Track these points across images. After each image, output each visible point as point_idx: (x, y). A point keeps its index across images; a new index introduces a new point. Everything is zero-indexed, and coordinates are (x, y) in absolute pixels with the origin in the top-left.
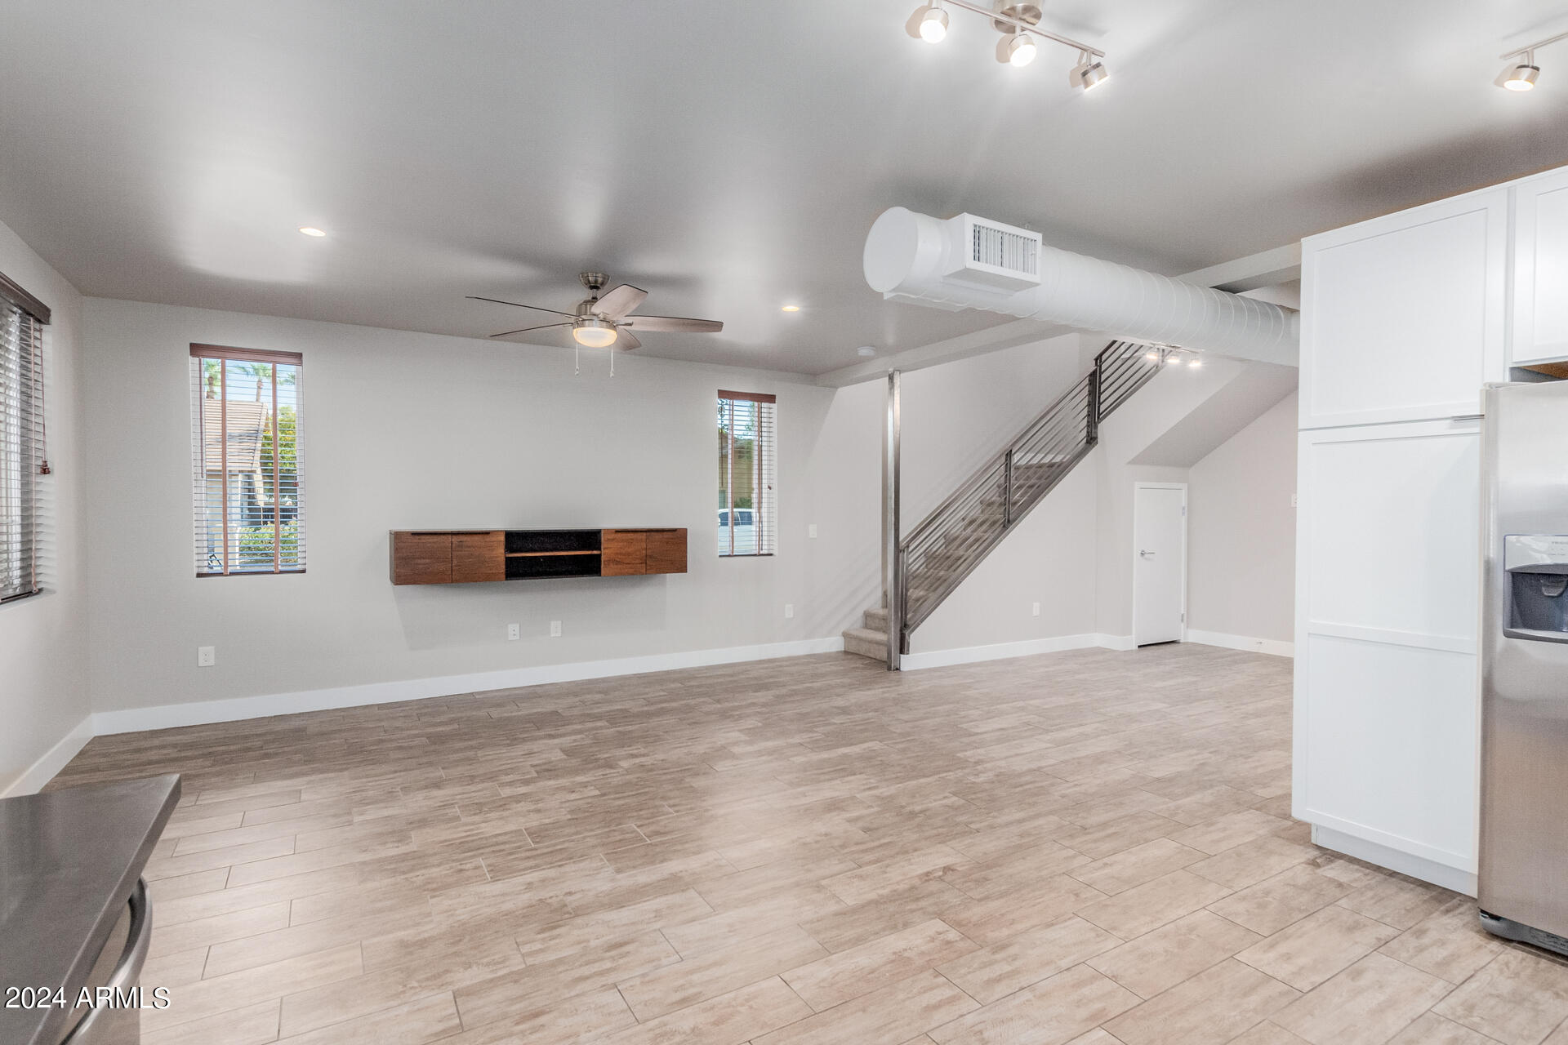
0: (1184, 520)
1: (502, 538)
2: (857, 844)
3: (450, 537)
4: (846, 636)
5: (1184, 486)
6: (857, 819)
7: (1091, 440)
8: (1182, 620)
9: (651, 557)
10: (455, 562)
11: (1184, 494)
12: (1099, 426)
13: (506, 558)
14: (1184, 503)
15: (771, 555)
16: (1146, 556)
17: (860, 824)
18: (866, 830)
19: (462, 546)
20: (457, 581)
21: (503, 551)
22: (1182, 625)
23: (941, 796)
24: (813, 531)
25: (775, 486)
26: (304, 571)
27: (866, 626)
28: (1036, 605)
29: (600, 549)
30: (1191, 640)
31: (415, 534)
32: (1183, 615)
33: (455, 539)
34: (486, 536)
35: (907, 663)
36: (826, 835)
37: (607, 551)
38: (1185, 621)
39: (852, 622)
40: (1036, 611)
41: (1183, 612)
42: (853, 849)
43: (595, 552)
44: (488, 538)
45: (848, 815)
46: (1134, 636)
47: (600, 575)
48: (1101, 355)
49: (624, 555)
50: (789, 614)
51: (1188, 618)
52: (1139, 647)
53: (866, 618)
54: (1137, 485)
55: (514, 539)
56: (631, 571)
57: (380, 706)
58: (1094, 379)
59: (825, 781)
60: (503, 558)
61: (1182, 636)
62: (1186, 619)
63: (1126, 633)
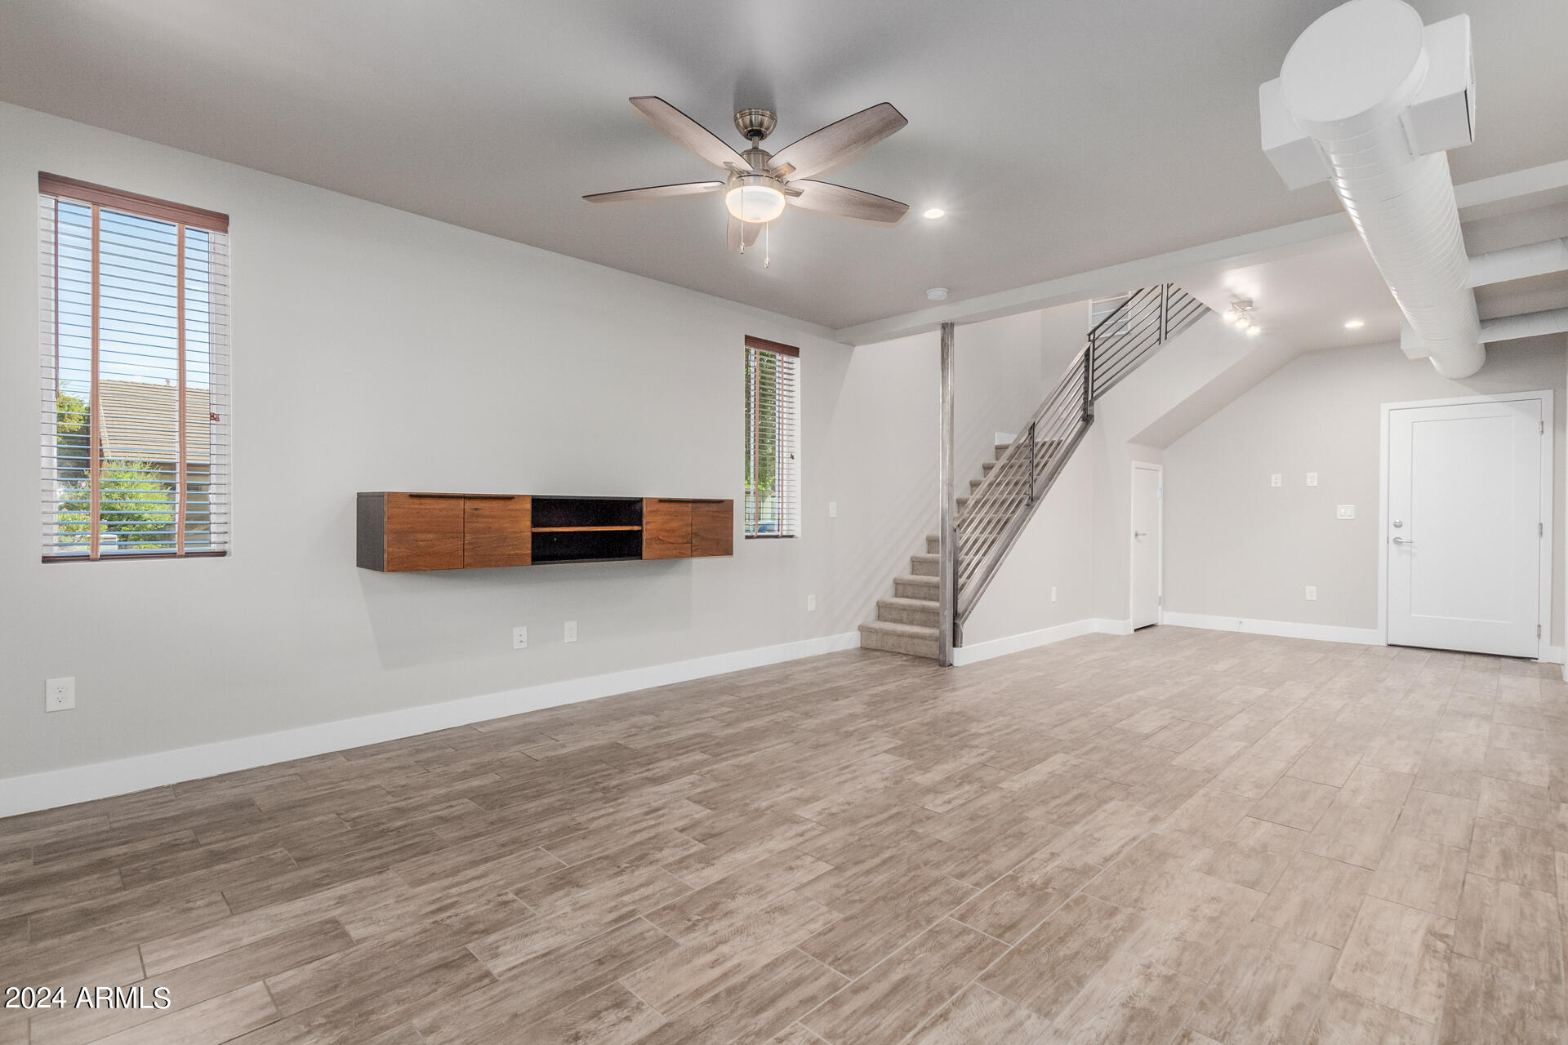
0: (1160, 501)
1: (529, 506)
3: (461, 502)
4: (863, 629)
5: (1161, 467)
7: (1087, 419)
8: (1159, 603)
9: (696, 534)
10: (468, 538)
11: (1160, 474)
12: (1094, 404)
13: (533, 534)
14: (1160, 484)
15: (791, 537)
16: (1138, 537)
19: (478, 516)
20: (470, 565)
21: (529, 523)
22: (1160, 607)
24: (832, 509)
25: (798, 456)
26: (223, 554)
27: (879, 618)
28: (1054, 590)
29: (640, 524)
30: (1166, 622)
31: (413, 496)
32: (1160, 597)
33: (469, 505)
34: (508, 502)
35: (961, 657)
37: (649, 527)
38: (1162, 603)
39: (867, 615)
40: (1054, 596)
41: (1160, 594)
43: (636, 528)
44: (512, 505)
46: (1131, 620)
47: (641, 558)
48: (1094, 331)
49: (668, 531)
50: (811, 607)
51: (1164, 599)
52: (1135, 630)
53: (879, 609)
54: (1134, 464)
55: (543, 507)
56: (675, 552)
57: (348, 754)
58: (1089, 355)
60: (530, 534)
61: (1160, 619)
62: (1162, 601)
63: (1125, 616)
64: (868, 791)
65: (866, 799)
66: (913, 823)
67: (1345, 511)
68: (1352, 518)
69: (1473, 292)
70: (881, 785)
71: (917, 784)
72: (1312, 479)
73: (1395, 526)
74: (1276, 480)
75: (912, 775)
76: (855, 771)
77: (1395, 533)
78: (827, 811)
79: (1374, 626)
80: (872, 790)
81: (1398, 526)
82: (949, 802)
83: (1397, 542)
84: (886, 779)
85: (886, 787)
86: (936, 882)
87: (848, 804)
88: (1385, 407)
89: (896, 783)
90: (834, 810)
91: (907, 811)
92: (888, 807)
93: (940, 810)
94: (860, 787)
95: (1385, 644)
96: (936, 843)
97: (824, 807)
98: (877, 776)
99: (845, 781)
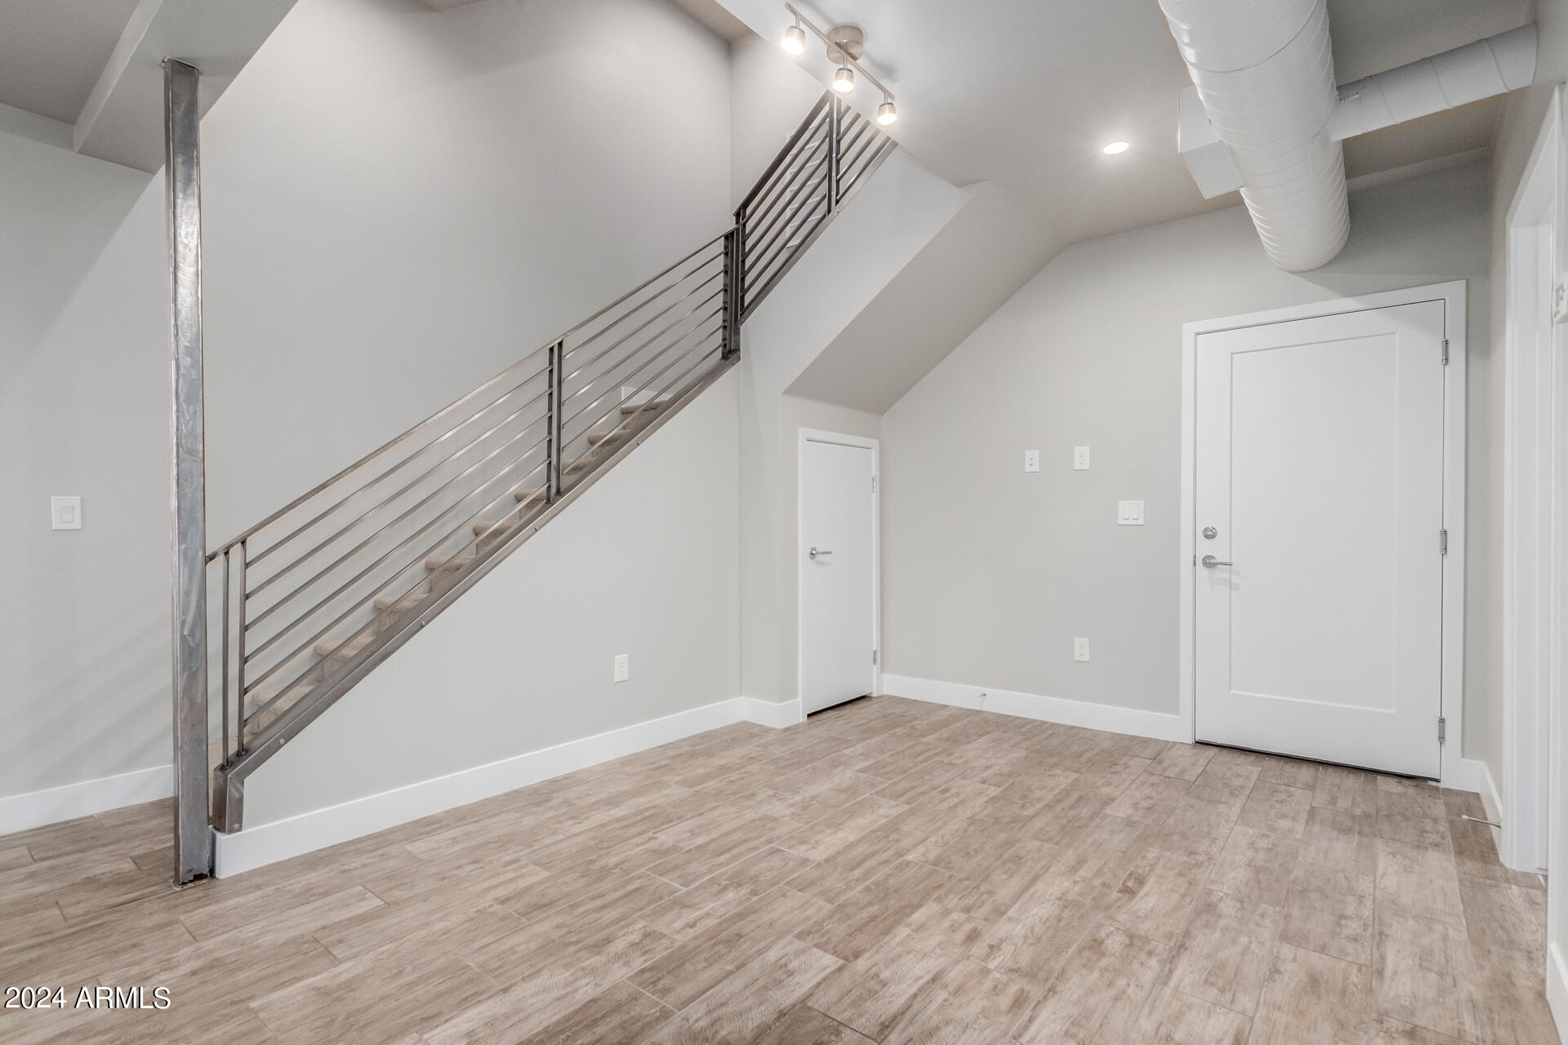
0: (874, 498)
5: (875, 443)
7: (730, 352)
8: (875, 661)
11: (874, 455)
12: (742, 328)
14: (874, 471)
16: (819, 558)
22: (875, 667)
28: (622, 658)
30: (886, 692)
32: (875, 652)
38: (878, 662)
40: (621, 671)
41: (874, 649)
46: (800, 699)
48: (745, 205)
51: (882, 654)
52: (809, 715)
54: (803, 433)
58: (734, 241)
61: (875, 686)
62: (879, 658)
63: (788, 692)
67: (1130, 511)
68: (1141, 522)
69: (1341, 146)
72: (1082, 457)
73: (1207, 536)
74: (1032, 460)
77: (1205, 548)
79: (1175, 710)
81: (1210, 535)
83: (1209, 563)
88: (1189, 328)
95: (1190, 741)
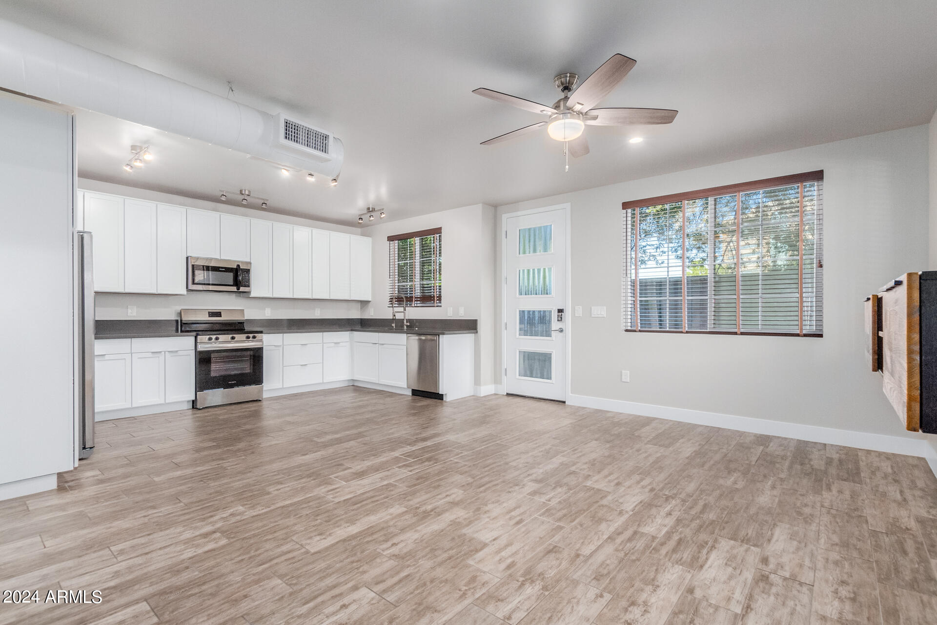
2: (348, 458)
6: (345, 469)
17: (344, 467)
18: (342, 465)
23: (281, 491)
36: (364, 460)
42: (350, 456)
45: (350, 471)
59: (369, 491)
64: (498, 501)
65: (499, 495)
66: (472, 483)
70: (490, 507)
71: (465, 508)
75: (466, 516)
76: (510, 519)
78: (521, 487)
80: (496, 502)
82: (447, 496)
84: (485, 512)
85: (486, 505)
86: (467, 461)
87: (510, 492)
89: (478, 509)
90: (517, 488)
91: (474, 489)
92: (485, 491)
93: (456, 490)
94: (505, 505)
96: (463, 473)
97: (523, 489)
98: (494, 514)
99: (515, 509)
